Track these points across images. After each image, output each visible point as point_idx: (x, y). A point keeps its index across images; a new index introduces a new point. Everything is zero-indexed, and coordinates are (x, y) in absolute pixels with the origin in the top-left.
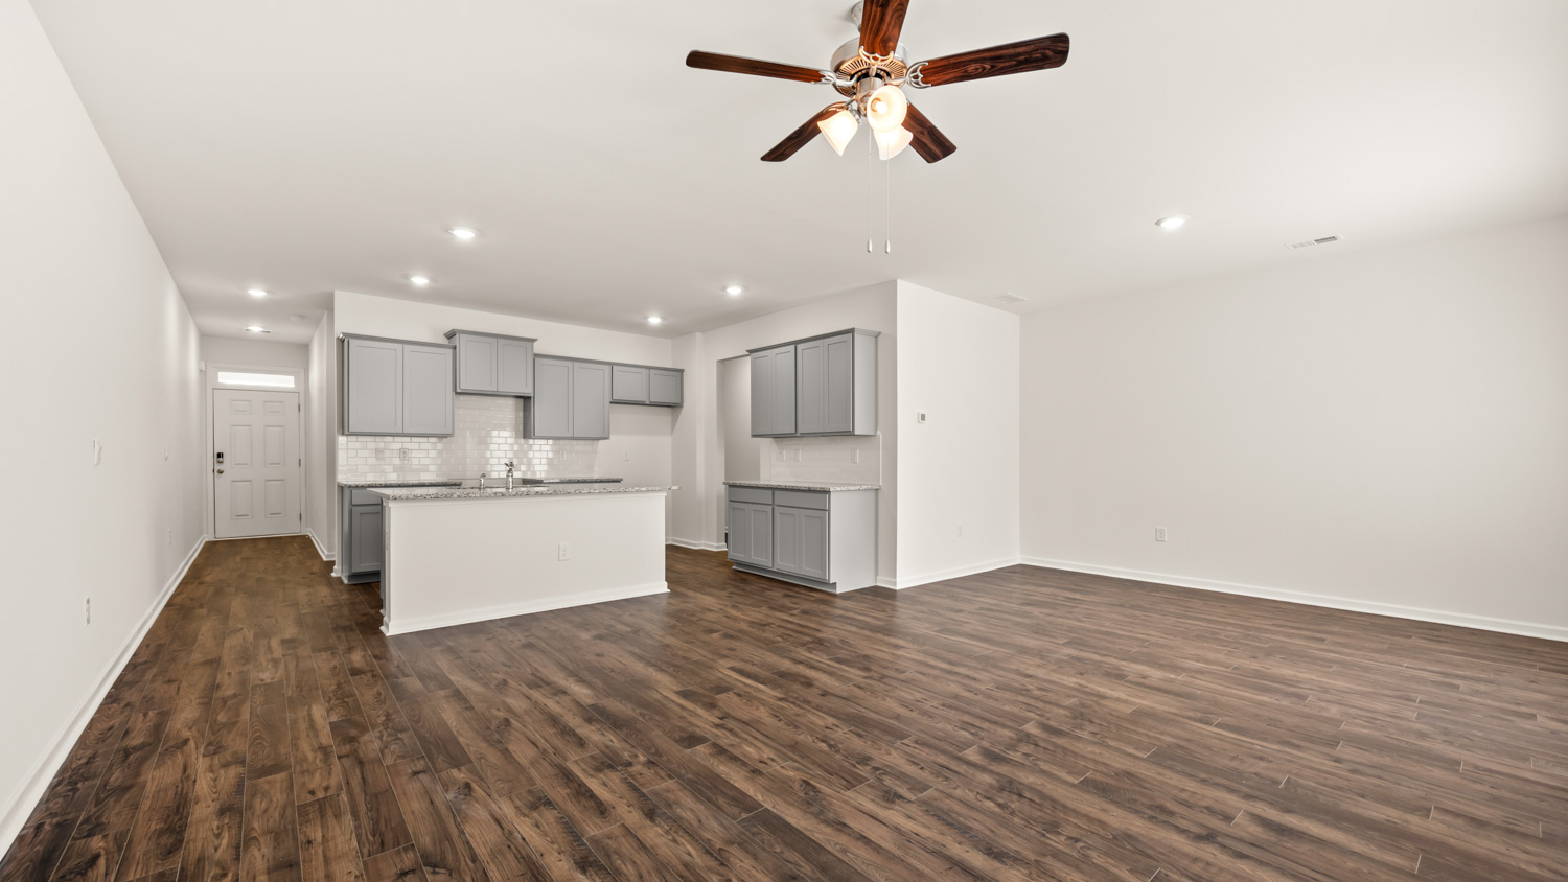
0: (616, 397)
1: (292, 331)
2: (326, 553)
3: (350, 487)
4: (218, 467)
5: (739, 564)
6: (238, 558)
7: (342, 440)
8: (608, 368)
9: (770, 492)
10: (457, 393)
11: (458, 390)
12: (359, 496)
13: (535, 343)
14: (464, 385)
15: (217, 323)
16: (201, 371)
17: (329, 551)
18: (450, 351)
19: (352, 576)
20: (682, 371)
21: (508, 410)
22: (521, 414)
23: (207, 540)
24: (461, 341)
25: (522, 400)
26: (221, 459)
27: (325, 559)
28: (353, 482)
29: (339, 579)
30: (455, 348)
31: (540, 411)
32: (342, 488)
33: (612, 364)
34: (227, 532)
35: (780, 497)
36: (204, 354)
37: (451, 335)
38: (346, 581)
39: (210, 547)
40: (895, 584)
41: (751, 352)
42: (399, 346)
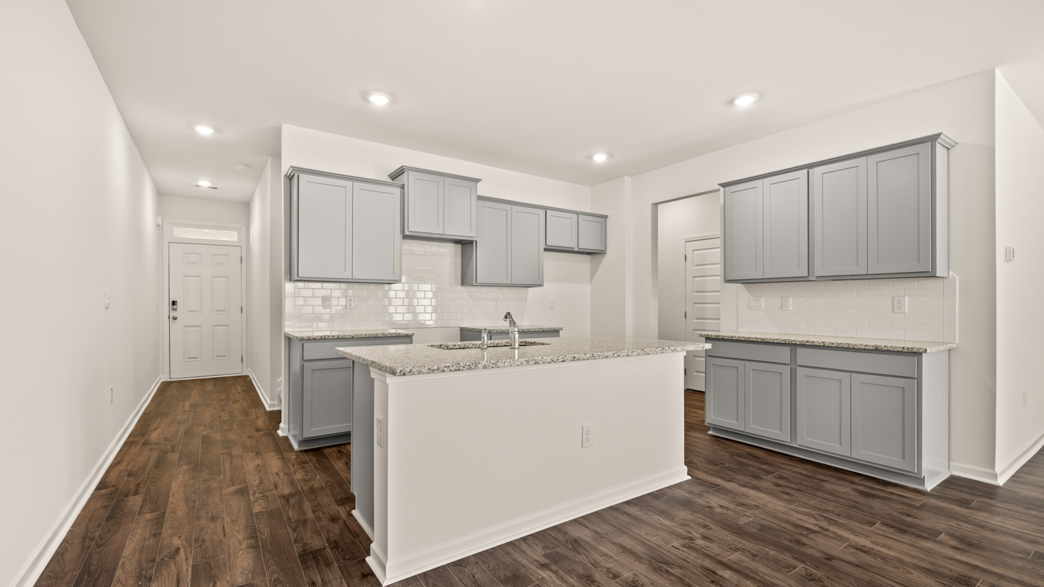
0: (551, 242)
1: (236, 187)
2: (269, 402)
3: (302, 339)
4: (173, 314)
5: (717, 429)
6: (187, 404)
7: (289, 287)
8: (542, 212)
9: (788, 349)
10: (405, 237)
11: (407, 233)
12: (312, 351)
13: (478, 184)
14: (414, 227)
15: (174, 178)
16: (158, 225)
17: (271, 400)
18: (398, 191)
19: (303, 442)
20: (605, 217)
21: (448, 255)
22: (459, 260)
23: (163, 380)
24: (408, 179)
25: (460, 246)
26: (175, 307)
27: (268, 409)
28: (305, 335)
29: (286, 438)
30: (403, 187)
31: (482, 255)
32: (289, 339)
33: (546, 209)
34: (181, 373)
35: (803, 356)
36: (160, 209)
37: (397, 174)
38: (296, 447)
39: (165, 386)
40: (995, 476)
41: (724, 185)
42: (348, 184)
